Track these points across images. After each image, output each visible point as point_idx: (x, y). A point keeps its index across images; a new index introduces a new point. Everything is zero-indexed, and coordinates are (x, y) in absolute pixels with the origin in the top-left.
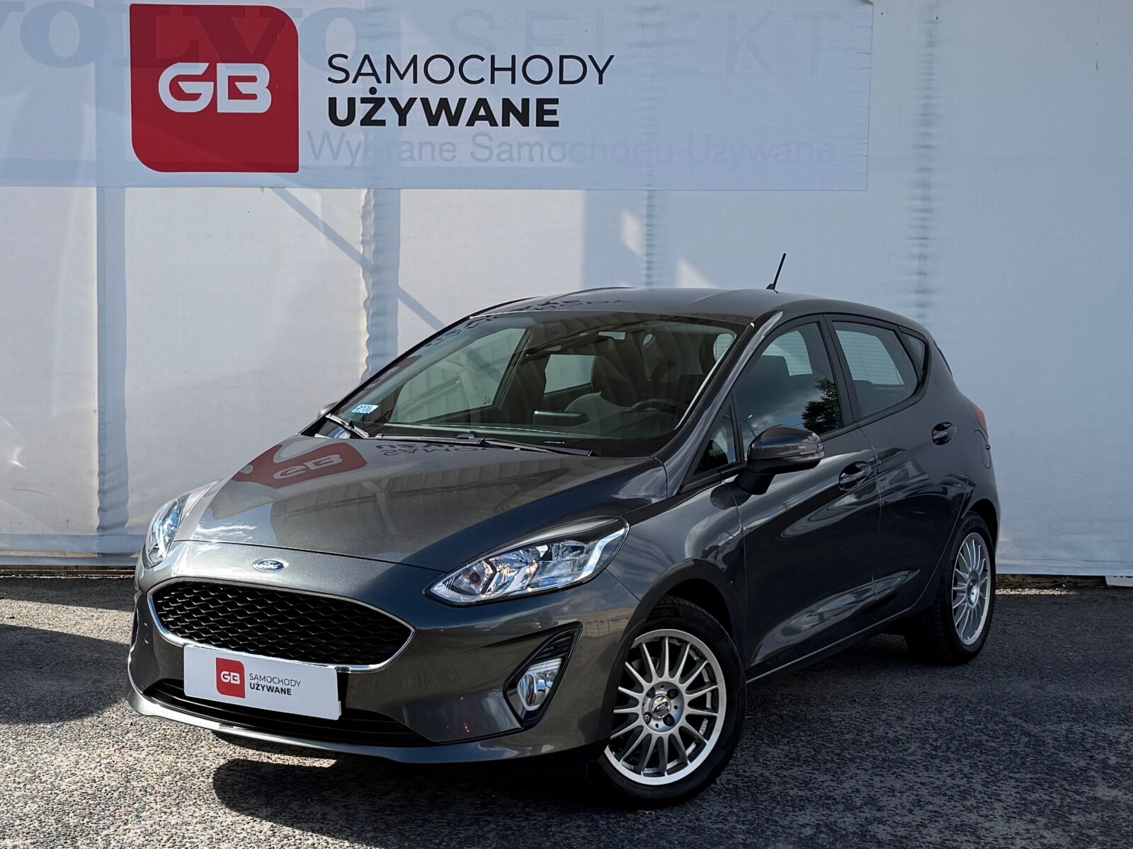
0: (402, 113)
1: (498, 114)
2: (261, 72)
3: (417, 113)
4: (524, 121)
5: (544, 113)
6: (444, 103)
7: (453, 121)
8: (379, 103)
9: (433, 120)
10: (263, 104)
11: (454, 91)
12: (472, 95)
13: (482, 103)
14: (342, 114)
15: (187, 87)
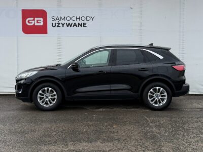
0: (63, 25)
1: (77, 25)
2: (42, 19)
3: (65, 25)
4: (81, 26)
5: (84, 25)
6: (69, 24)
7: (71, 26)
8: (59, 24)
9: (68, 26)
10: (42, 24)
11: (71, 22)
12: (73, 22)
13: (75, 23)
14: (54, 25)
15: (30, 21)
